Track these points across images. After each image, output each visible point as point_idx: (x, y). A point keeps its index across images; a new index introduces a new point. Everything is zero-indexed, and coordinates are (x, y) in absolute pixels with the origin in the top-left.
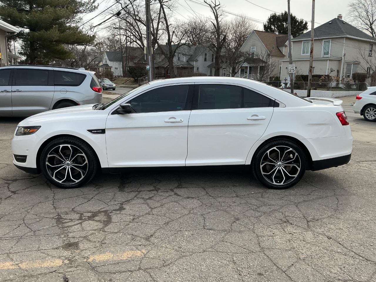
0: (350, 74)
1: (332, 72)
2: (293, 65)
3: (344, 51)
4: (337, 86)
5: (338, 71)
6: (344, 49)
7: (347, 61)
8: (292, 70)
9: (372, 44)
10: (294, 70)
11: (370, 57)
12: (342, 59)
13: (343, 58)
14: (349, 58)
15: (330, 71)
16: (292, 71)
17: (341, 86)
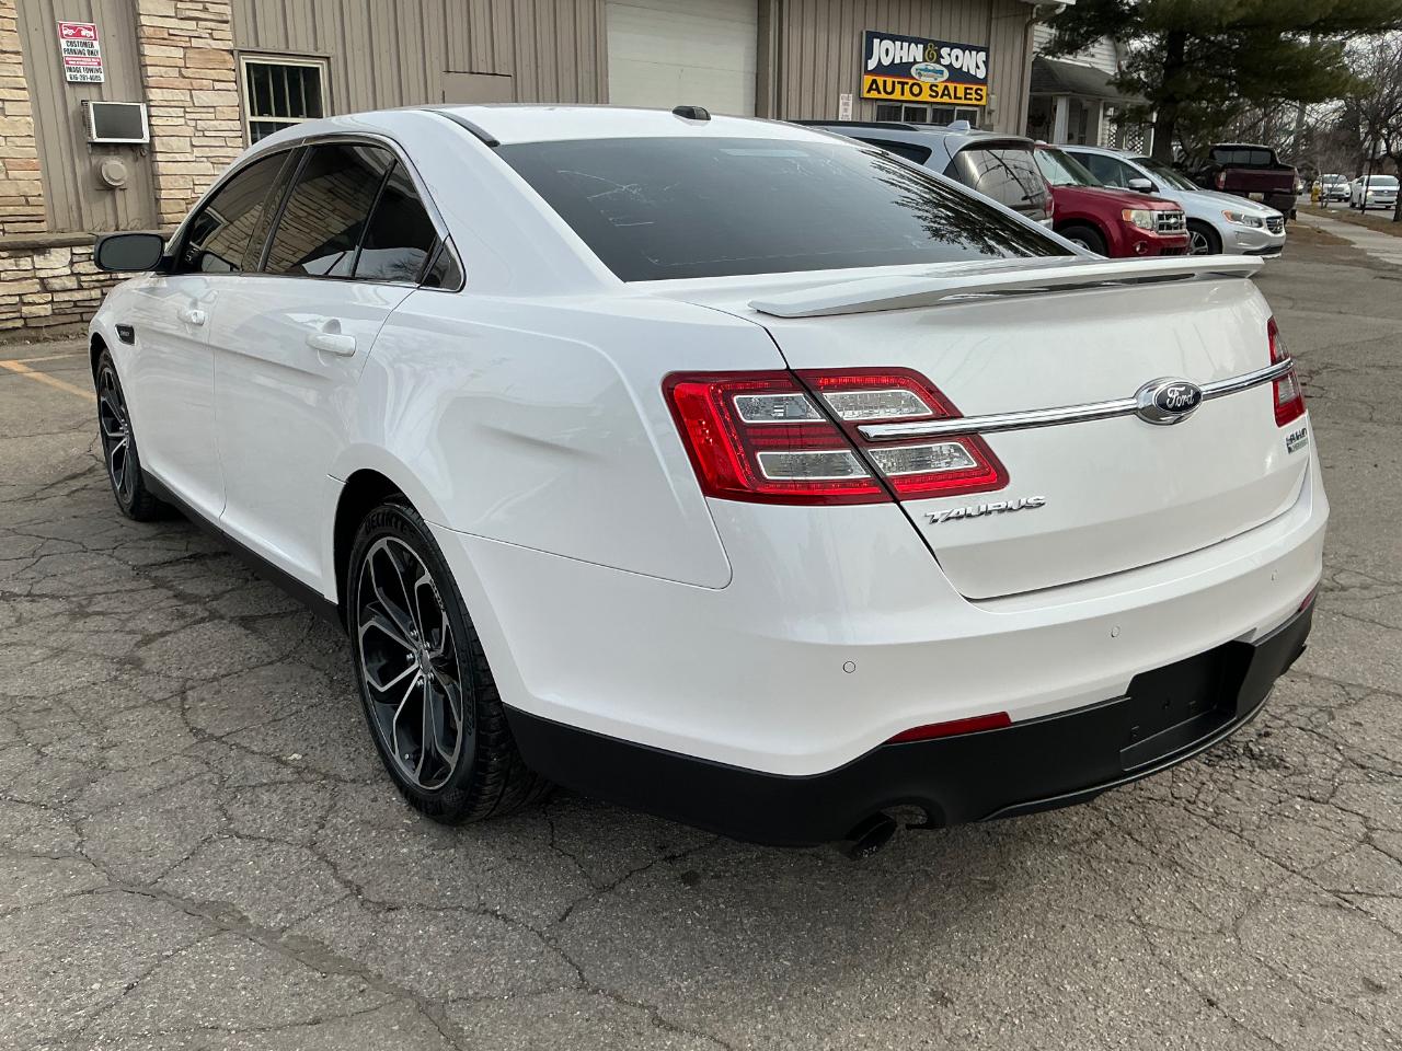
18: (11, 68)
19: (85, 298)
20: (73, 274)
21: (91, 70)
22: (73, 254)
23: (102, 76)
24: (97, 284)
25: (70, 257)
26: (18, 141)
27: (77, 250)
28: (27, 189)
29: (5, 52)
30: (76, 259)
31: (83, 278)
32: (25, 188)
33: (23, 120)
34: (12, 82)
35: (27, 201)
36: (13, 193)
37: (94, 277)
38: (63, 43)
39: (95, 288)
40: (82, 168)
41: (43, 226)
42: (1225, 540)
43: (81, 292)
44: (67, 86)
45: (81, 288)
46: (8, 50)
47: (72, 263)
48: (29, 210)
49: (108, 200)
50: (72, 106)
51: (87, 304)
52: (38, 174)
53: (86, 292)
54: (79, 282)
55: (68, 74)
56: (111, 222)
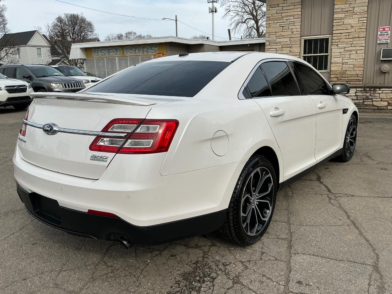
18: (361, 41)
19: (358, 102)
20: (356, 95)
21: (386, 40)
22: (356, 90)
23: (389, 41)
24: (362, 99)
25: (356, 91)
26: (359, 60)
27: (358, 89)
28: (358, 73)
29: (360, 37)
30: (357, 91)
31: (358, 97)
32: (358, 72)
33: (361, 55)
34: (360, 45)
35: (358, 76)
36: (354, 74)
37: (362, 97)
38: (379, 33)
39: (361, 100)
40: (377, 67)
41: (361, 83)
42: (58, 172)
43: (357, 101)
44: (377, 45)
45: (357, 99)
46: (361, 37)
47: (356, 93)
48: (357, 78)
49: (383, 76)
50: (378, 50)
51: (358, 104)
52: (362, 69)
53: (359, 101)
54: (357, 98)
55: (378, 41)
56: (383, 82)
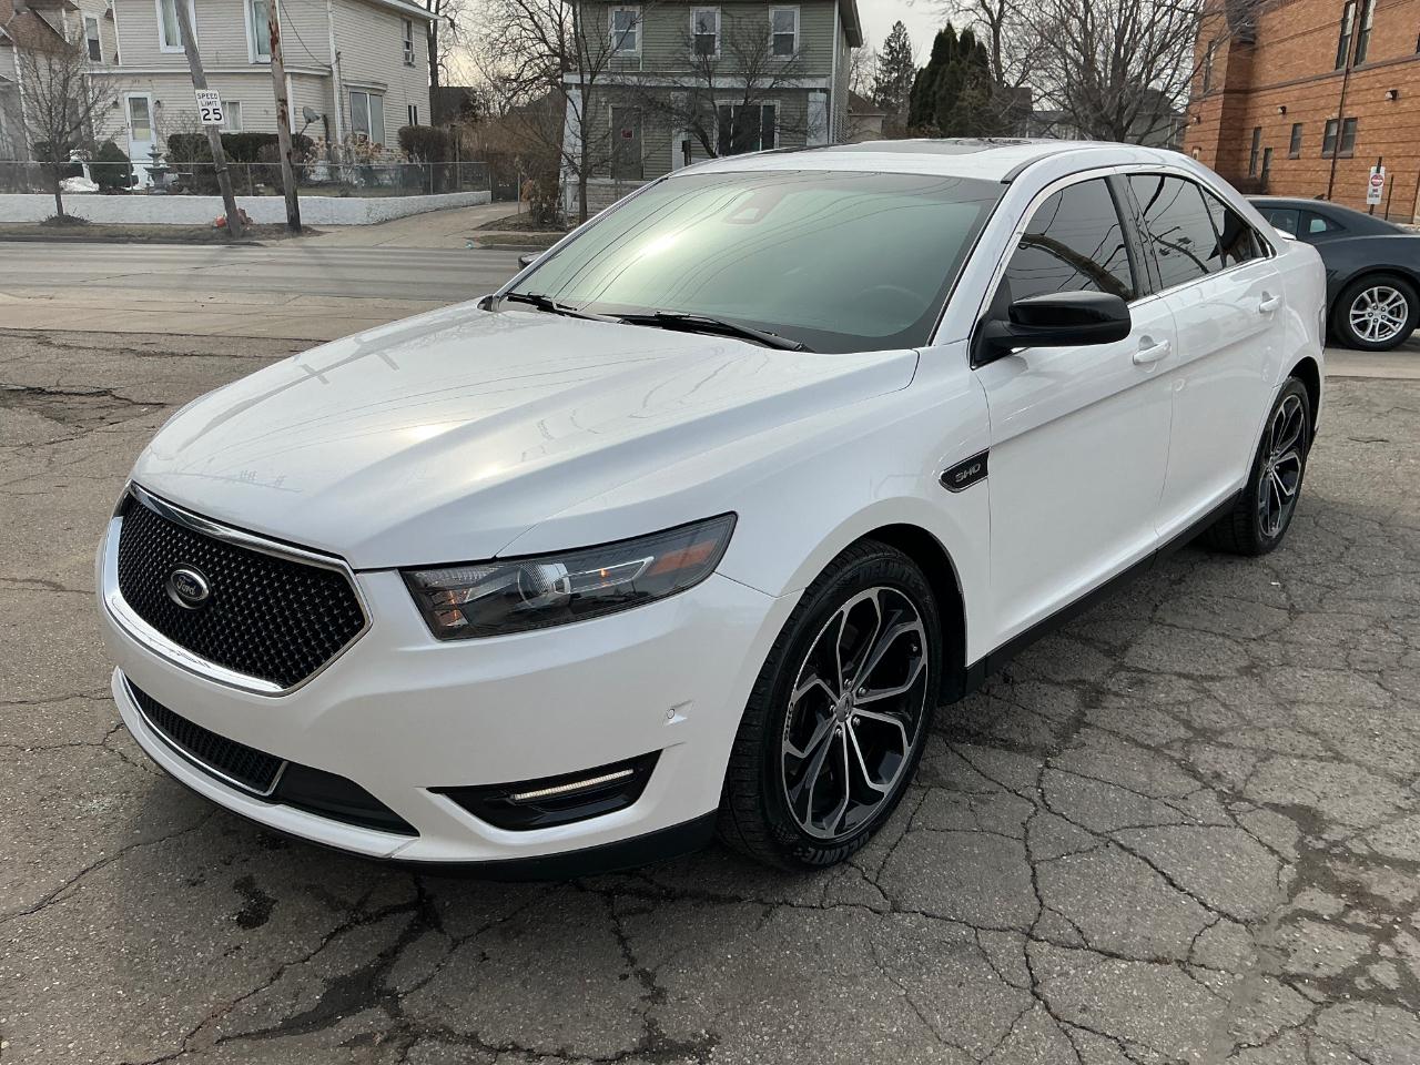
0: (367, 131)
1: (310, 121)
2: (208, 92)
3: (332, 41)
4: (331, 175)
5: (326, 121)
6: (331, 35)
7: (352, 81)
8: (211, 112)
9: (409, 19)
10: (221, 112)
11: (409, 68)
12: (331, 72)
13: (334, 68)
14: (352, 70)
15: (302, 119)
16: (211, 116)
17: (343, 176)
